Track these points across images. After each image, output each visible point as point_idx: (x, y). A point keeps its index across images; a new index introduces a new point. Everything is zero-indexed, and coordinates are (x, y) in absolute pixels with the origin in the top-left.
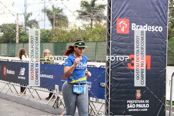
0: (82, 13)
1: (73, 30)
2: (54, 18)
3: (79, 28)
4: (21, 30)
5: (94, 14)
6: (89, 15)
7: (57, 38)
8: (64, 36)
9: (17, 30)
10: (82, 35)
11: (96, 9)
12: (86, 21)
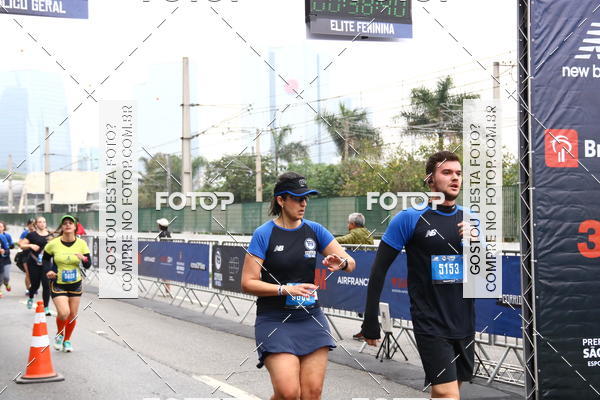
0: (414, 118)
1: (394, 162)
2: (347, 135)
3: (410, 158)
4: (267, 168)
5: (446, 120)
6: (434, 122)
7: (356, 183)
8: (372, 179)
9: (258, 169)
10: (419, 175)
11: (451, 107)
12: (429, 138)
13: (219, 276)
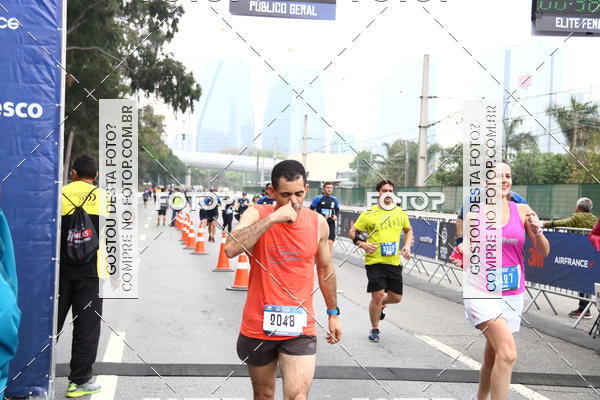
2: (576, 127)
7: (582, 172)
13: (444, 250)
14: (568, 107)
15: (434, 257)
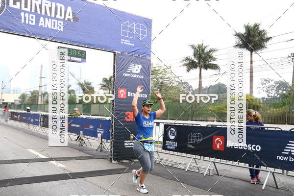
0: (103, 85)
2: (85, 88)
6: (108, 87)
12: (106, 90)
13: (42, 123)
14: (84, 83)
15: (38, 125)
